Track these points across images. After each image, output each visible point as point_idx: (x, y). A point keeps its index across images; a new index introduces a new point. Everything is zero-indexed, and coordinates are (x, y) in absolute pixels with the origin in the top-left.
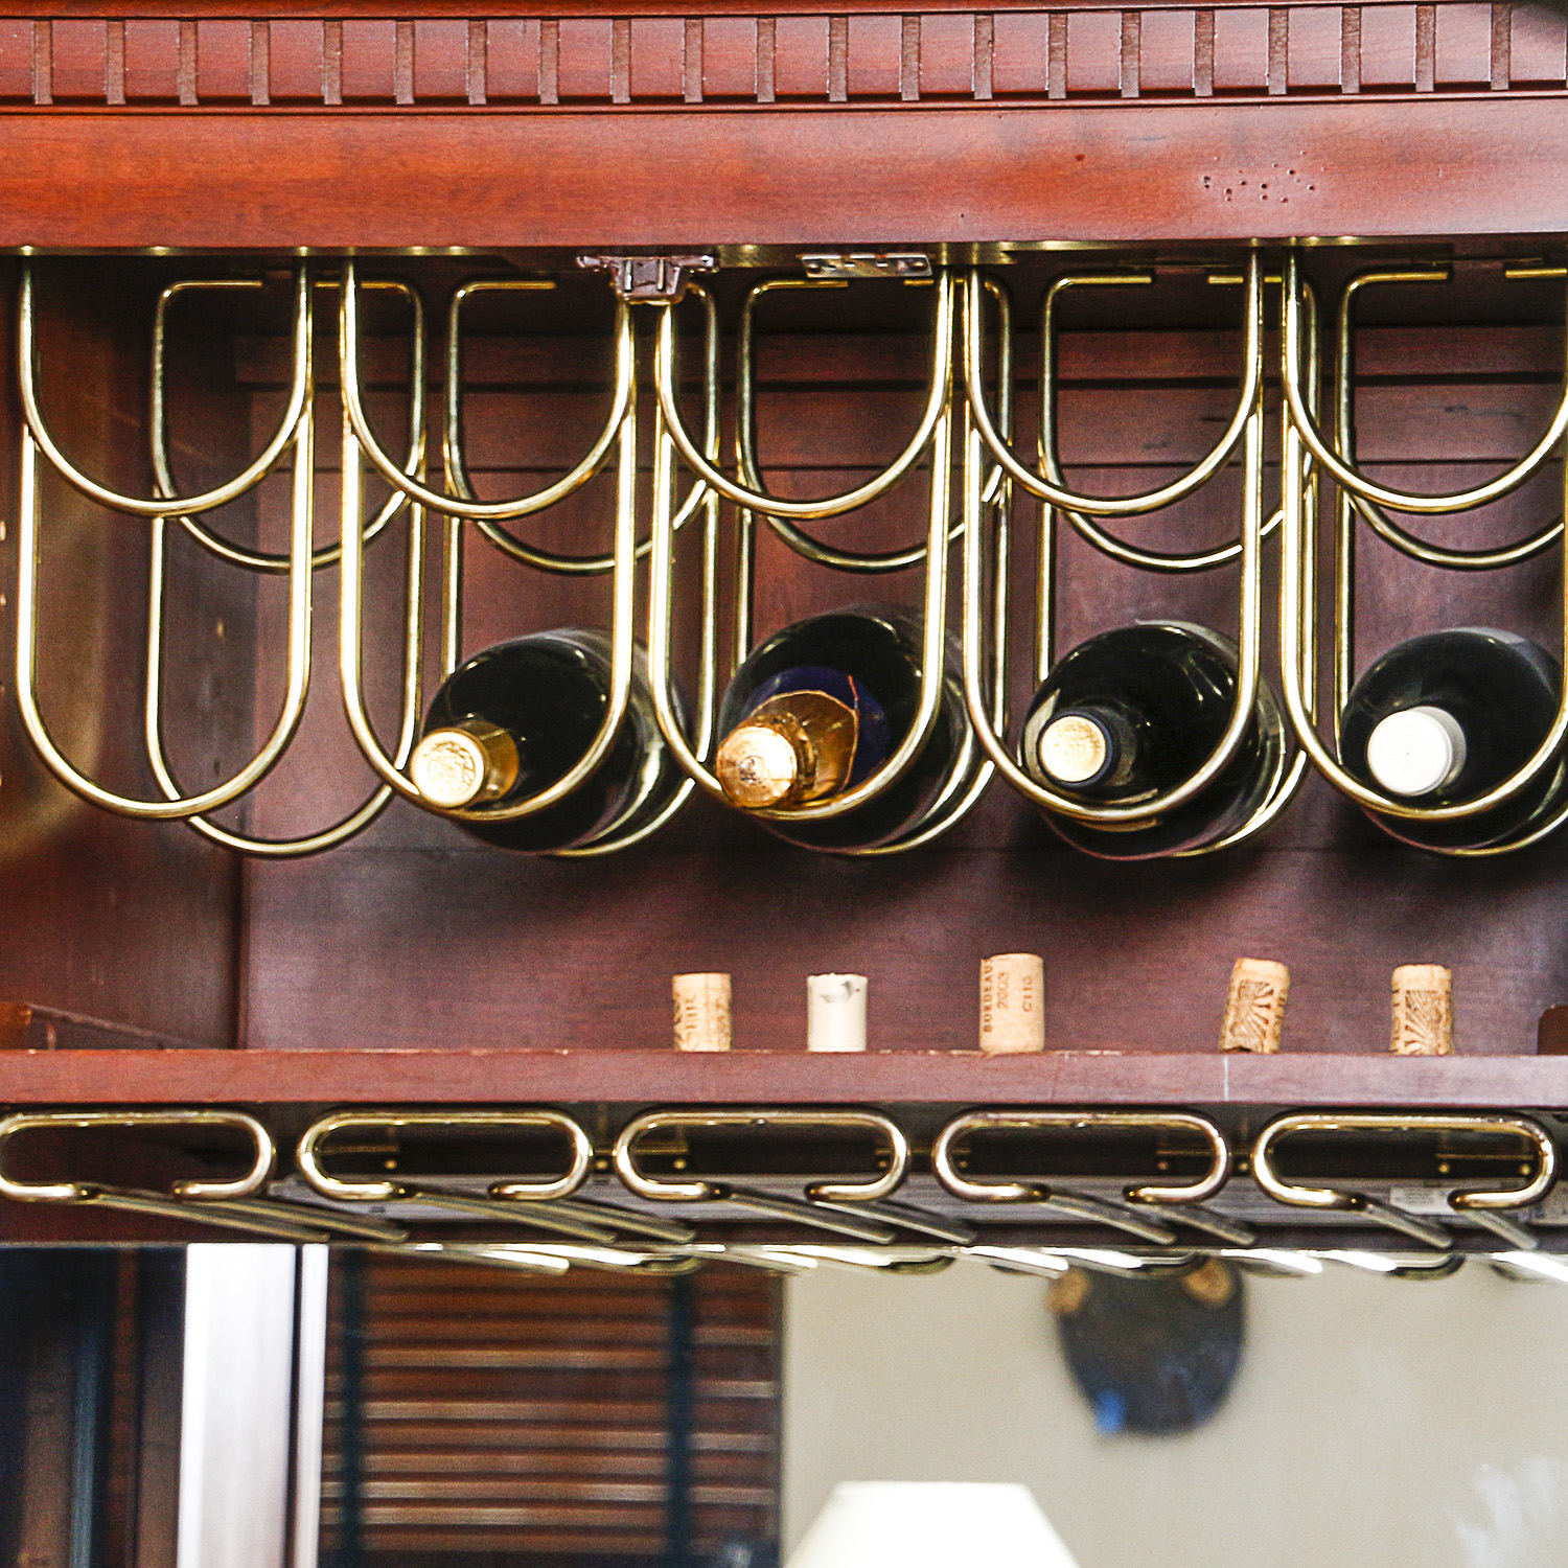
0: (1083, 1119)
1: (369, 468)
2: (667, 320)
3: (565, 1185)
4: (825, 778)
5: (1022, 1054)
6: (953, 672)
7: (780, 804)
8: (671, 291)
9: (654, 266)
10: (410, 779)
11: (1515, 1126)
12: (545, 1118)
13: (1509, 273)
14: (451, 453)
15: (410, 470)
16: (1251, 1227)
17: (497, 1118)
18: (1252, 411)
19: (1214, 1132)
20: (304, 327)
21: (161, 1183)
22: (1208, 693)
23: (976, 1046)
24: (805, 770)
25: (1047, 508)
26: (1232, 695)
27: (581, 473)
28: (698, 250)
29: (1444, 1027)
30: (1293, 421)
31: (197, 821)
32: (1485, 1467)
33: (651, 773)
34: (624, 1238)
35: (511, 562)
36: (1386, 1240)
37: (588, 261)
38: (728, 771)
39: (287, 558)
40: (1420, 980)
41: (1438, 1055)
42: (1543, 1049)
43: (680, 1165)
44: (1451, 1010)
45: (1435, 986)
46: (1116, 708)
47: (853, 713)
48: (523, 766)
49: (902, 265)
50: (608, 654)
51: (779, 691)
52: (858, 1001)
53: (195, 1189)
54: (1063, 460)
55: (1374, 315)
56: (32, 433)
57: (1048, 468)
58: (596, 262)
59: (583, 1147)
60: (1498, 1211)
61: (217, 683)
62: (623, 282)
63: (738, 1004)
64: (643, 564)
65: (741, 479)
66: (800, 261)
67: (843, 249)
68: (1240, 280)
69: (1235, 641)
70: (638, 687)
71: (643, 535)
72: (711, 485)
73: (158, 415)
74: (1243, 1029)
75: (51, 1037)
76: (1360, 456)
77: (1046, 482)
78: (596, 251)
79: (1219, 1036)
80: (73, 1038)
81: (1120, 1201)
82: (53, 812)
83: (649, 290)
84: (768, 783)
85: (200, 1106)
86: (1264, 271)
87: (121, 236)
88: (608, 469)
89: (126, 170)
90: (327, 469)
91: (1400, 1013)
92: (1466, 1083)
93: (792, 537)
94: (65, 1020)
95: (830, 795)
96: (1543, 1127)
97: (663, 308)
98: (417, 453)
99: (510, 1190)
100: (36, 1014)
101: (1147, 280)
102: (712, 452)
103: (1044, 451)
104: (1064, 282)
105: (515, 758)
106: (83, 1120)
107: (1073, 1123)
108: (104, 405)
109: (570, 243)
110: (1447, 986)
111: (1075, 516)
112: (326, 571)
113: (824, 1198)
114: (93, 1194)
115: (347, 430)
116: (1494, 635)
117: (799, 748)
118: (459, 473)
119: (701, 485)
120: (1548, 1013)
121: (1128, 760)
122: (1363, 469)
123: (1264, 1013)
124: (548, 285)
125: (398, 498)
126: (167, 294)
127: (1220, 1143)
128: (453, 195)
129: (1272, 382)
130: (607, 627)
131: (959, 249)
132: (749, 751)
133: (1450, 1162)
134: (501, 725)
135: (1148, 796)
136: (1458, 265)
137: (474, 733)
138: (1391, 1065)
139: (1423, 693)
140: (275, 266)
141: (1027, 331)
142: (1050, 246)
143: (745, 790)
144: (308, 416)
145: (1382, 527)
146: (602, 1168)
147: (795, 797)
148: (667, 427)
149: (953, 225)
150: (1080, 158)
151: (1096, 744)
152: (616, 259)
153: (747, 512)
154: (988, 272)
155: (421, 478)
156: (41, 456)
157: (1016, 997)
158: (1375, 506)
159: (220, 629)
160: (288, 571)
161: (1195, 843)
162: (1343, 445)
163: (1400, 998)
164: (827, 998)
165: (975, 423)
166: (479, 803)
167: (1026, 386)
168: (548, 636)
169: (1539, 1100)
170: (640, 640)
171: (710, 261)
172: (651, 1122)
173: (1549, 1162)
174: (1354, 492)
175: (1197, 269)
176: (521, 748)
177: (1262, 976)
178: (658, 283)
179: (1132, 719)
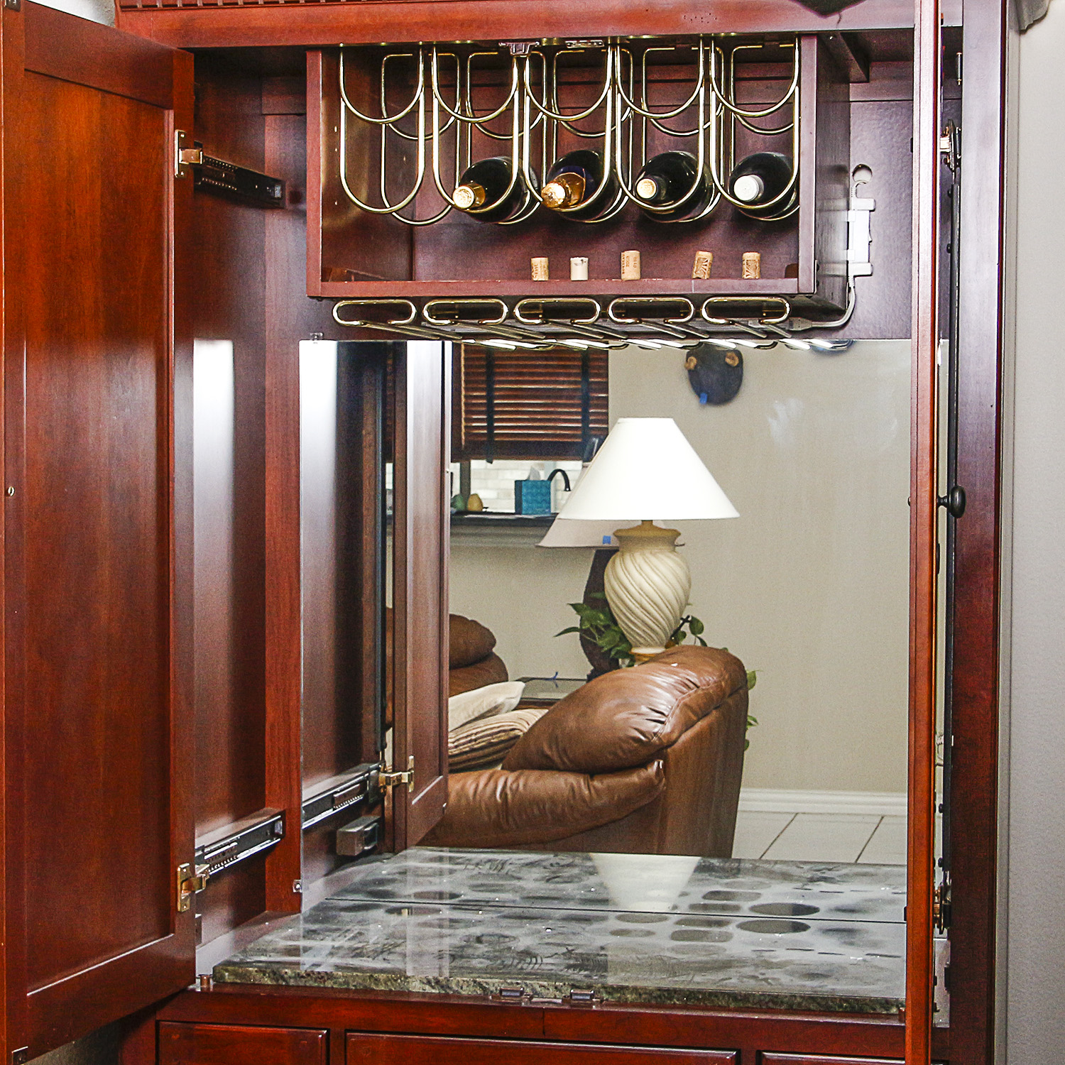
0: (652, 299)
1: (441, 109)
2: (527, 62)
3: (500, 320)
4: (575, 198)
5: (632, 280)
6: (613, 166)
7: (560, 206)
8: (527, 53)
9: (522, 45)
10: (452, 200)
11: (778, 299)
12: (494, 301)
13: (781, 46)
14: (468, 104)
15: (456, 111)
16: (708, 333)
17: (480, 301)
18: (701, 86)
19: (690, 303)
20: (421, 66)
21: (384, 321)
22: (690, 173)
23: (620, 278)
24: (568, 197)
25: (644, 118)
26: (696, 172)
27: (503, 108)
28: (534, 40)
29: (758, 270)
30: (713, 90)
31: (394, 214)
32: (776, 402)
33: (528, 199)
34: (525, 338)
35: (486, 137)
36: (747, 336)
37: (502, 44)
38: (545, 196)
39: (418, 137)
40: (751, 257)
41: (755, 279)
42: (786, 277)
43: (540, 316)
44: (760, 266)
45: (755, 259)
46: (661, 176)
47: (584, 180)
48: (486, 197)
49: (595, 44)
50: (511, 162)
51: (562, 173)
52: (586, 265)
53: (393, 322)
54: (650, 104)
55: (742, 59)
56: (343, 100)
57: (644, 106)
58: (505, 44)
59: (506, 309)
60: (774, 324)
61: (404, 175)
62: (513, 51)
63: (550, 267)
64: (521, 139)
65: (553, 111)
66: (565, 43)
67: (578, 39)
68: (697, 48)
69: (697, 156)
70: (521, 171)
71: (521, 130)
72: (544, 113)
73: (383, 95)
74: (699, 272)
75: (353, 278)
76: (738, 102)
77: (644, 111)
78: (504, 41)
79: (691, 275)
80: (359, 278)
81: (663, 323)
82: (354, 213)
83: (521, 52)
84: (557, 200)
85: (395, 298)
86: (705, 45)
87: (368, 40)
88: (510, 109)
89: (368, 20)
90: (429, 111)
91: (745, 267)
92: (763, 287)
93: (569, 128)
94: (358, 274)
95: (577, 204)
96: (786, 299)
97: (526, 58)
98: (458, 104)
99: (484, 322)
100: (348, 271)
101: (673, 49)
102: (545, 103)
103: (643, 100)
104: (648, 50)
105: (484, 194)
106: (362, 302)
107: (649, 300)
108: (367, 91)
109: (497, 38)
110: (759, 258)
111: (652, 120)
112: (429, 141)
113: (576, 323)
114: (365, 324)
115: (434, 97)
116: (775, 154)
117: (566, 190)
118: (470, 110)
119: (541, 113)
120: (788, 266)
121: (664, 192)
122: (738, 107)
123: (705, 267)
124: (496, 53)
125: (453, 118)
126: (385, 59)
127: (692, 306)
128: (462, 25)
129: (707, 79)
130: (511, 155)
131: (614, 39)
132: (551, 190)
133: (766, 313)
134: (480, 184)
135: (670, 203)
136: (766, 44)
137: (472, 187)
138: (742, 282)
139: (753, 171)
140: (413, 48)
141: (638, 65)
142: (645, 37)
143: (550, 202)
144: (422, 93)
145: (744, 123)
146: (511, 315)
147: (565, 204)
148: (528, 94)
149: (610, 31)
150: (647, 10)
151: (653, 187)
152: (511, 44)
153: (555, 121)
154: (622, 46)
155: (459, 113)
156: (346, 106)
157: (632, 263)
158: (742, 116)
159: (405, 159)
160: (417, 140)
161: (686, 217)
162: (732, 98)
163: (745, 262)
164: (576, 264)
165: (619, 92)
166: (473, 207)
167: (638, 82)
168: (496, 158)
169: (784, 292)
170: (521, 157)
171: (538, 43)
172: (525, 302)
173: (788, 310)
174: (735, 113)
175: (687, 45)
176: (486, 191)
177: (704, 256)
178: (523, 50)
179: (665, 180)
